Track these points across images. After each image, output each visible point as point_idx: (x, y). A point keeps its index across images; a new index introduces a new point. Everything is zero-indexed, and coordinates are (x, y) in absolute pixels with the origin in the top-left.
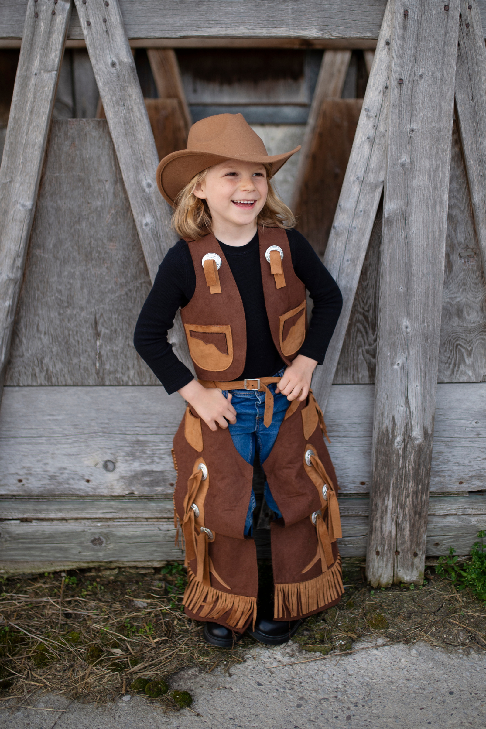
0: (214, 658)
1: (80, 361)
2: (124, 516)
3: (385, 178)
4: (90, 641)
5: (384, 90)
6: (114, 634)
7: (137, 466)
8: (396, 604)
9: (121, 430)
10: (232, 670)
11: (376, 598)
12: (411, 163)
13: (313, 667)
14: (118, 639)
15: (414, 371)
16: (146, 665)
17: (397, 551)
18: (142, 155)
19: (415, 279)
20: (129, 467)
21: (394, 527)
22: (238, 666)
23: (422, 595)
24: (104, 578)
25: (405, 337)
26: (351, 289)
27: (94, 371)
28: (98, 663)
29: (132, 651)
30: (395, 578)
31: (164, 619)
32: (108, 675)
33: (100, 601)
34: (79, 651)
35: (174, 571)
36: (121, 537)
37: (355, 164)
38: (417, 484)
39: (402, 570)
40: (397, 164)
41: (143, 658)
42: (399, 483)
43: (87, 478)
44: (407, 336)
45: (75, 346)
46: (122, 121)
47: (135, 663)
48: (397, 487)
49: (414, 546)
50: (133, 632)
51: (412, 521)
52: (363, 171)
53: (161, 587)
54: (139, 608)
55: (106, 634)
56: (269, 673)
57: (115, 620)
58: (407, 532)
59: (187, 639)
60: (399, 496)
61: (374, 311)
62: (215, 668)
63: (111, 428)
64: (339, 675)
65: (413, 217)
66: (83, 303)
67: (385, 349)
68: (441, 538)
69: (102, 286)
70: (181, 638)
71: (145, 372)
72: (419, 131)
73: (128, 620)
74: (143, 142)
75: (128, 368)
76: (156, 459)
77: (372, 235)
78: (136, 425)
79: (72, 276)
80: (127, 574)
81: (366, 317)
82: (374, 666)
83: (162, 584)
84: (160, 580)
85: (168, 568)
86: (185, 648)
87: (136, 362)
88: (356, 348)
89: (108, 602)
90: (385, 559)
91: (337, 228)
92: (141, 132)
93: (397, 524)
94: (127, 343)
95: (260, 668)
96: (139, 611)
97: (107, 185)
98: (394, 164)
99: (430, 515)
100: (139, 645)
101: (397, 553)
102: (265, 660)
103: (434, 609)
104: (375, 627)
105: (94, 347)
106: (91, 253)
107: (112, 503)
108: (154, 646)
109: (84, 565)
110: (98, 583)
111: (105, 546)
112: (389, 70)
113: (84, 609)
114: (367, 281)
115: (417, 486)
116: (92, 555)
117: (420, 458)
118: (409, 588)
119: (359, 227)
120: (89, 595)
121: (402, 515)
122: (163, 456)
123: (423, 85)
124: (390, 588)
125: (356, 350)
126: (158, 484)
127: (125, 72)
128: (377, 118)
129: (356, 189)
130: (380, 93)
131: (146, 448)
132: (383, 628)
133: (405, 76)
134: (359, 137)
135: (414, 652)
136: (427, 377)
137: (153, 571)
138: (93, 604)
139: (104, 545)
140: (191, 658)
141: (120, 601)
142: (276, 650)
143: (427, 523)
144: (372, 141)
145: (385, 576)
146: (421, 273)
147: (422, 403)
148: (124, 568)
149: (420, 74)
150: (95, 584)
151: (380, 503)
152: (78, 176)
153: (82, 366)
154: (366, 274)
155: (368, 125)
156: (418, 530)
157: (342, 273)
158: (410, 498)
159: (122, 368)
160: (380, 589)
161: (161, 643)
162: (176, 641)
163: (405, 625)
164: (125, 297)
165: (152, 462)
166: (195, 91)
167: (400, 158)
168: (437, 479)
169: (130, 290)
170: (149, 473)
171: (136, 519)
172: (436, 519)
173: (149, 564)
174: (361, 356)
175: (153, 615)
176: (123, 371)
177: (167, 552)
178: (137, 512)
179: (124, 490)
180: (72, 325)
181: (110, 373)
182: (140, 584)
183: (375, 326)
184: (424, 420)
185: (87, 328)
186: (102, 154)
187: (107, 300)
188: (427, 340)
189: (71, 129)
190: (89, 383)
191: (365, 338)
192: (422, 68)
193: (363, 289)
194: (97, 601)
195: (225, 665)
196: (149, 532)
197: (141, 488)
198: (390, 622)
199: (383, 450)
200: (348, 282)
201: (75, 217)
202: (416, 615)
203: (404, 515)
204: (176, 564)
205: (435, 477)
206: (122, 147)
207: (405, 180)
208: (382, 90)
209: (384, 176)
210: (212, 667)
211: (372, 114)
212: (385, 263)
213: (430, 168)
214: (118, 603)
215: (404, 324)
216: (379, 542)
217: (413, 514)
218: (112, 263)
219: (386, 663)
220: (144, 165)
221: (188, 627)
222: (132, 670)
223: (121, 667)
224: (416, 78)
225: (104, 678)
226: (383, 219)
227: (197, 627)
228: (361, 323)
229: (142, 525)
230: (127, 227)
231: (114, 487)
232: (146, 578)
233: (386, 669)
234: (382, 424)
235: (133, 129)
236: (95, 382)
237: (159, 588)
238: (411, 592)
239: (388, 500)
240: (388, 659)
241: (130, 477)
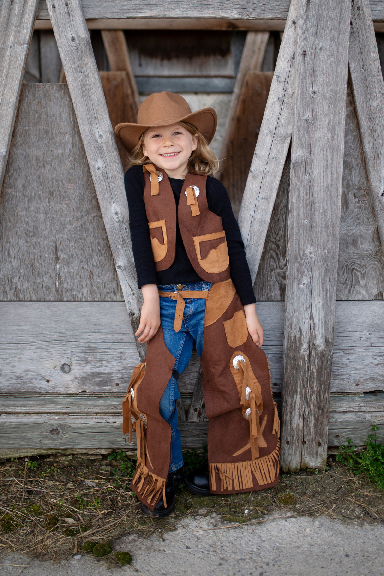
0: (150, 526)
1: (43, 281)
2: (77, 411)
3: (293, 131)
4: (48, 512)
5: (292, 60)
6: (68, 507)
7: (88, 369)
8: (303, 485)
9: (76, 339)
10: (166, 536)
11: (286, 480)
12: (314, 119)
13: (232, 534)
14: (71, 511)
15: (317, 289)
16: (94, 531)
17: (304, 441)
18: (95, 112)
19: (317, 213)
20: (82, 369)
21: (301, 421)
22: (170, 533)
23: (324, 478)
24: (60, 463)
25: (310, 261)
26: (265, 222)
27: (54, 289)
28: (54, 530)
29: (82, 521)
30: (302, 464)
31: (109, 495)
32: (62, 539)
33: (57, 481)
34: (39, 520)
35: (119, 457)
36: (75, 428)
37: (268, 119)
38: (320, 384)
39: (308, 457)
40: (302, 120)
41: (91, 526)
42: (305, 384)
43: (47, 378)
44: (311, 261)
45: (39, 268)
46: (80, 85)
47: (85, 530)
48: (304, 387)
49: (318, 436)
50: (84, 506)
51: (316, 415)
52: (274, 126)
53: (108, 471)
54: (89, 487)
55: (61, 507)
56: (196, 539)
57: (69, 496)
58: (312, 425)
59: (128, 511)
60: (305, 394)
61: (285, 240)
62: (151, 535)
63: (68, 337)
64: (254, 541)
65: (315, 163)
66: (46, 233)
67: (293, 271)
68: (341, 430)
69: (62, 219)
70: (123, 510)
71: (96, 290)
72: (319, 93)
73: (79, 496)
74: (97, 101)
75: (82, 287)
76: (105, 363)
77: (282, 178)
78: (88, 334)
79: (37, 210)
80: (79, 460)
81: (278, 246)
82: (284, 534)
83: (109, 468)
84: (107, 465)
85: (114, 455)
86: (126, 519)
87: (88, 282)
88: (269, 271)
89: (64, 482)
90: (294, 448)
91: (254, 172)
92: (95, 94)
93: (304, 418)
94: (82, 266)
95: (188, 535)
96: (89, 489)
97: (67, 137)
98: (300, 120)
99: (330, 412)
100: (88, 516)
101: (304, 442)
102: (193, 529)
103: (334, 490)
104: (285, 503)
105: (54, 269)
106: (53, 192)
107: (68, 400)
108: (101, 517)
109: (44, 452)
110: (55, 467)
111: (62, 436)
112: (295, 44)
113: (43, 487)
114: (279, 216)
115: (320, 386)
116: (51, 443)
117: (322, 362)
118: (314, 472)
119: (272, 171)
120: (47, 477)
121: (308, 411)
122: (110, 360)
123: (323, 56)
124: (298, 472)
125: (269, 273)
126: (106, 384)
127: (82, 45)
128: (286, 82)
129: (269, 140)
130: (288, 62)
131: (96, 354)
132: (291, 504)
133: (308, 49)
134: (271, 98)
135: (317, 523)
136: (328, 295)
137: (101, 457)
138: (51, 483)
139: (60, 435)
140: (132, 527)
141: (73, 482)
142: (202, 521)
143: (329, 418)
144: (282, 101)
145: (294, 462)
146: (322, 209)
147: (324, 317)
148: (77, 454)
149: (320, 47)
150: (53, 468)
151: (289, 401)
152: (44, 129)
153: (45, 284)
154: (278, 210)
155: (278, 88)
156: (322, 423)
157: (258, 209)
158: (314, 396)
159: (78, 287)
160: (290, 473)
161: (107, 514)
162: (119, 513)
163: (309, 502)
164: (81, 228)
165: (101, 365)
166: (140, 65)
167: (304, 115)
168: (337, 382)
169: (84, 223)
170: (99, 374)
171: (87, 413)
172: (336, 415)
173: (98, 451)
174: (274, 278)
175: (100, 492)
176: (78, 290)
177: (113, 441)
178: (88, 407)
179: (78, 389)
180: (36, 251)
181: (67, 291)
182: (90, 467)
183: (285, 253)
184: (325, 330)
185: (49, 254)
186: (63, 111)
187: (66, 231)
188: (327, 264)
189: (39, 91)
190: (50, 299)
191: (277, 263)
192: (322, 42)
193: (275, 223)
194: (54, 481)
195: (160, 532)
196: (98, 423)
197: (92, 387)
198: (297, 499)
199: (292, 355)
200: (263, 216)
201: (41, 163)
202: (319, 494)
203: (310, 411)
204: (120, 451)
205: (336, 380)
206: (79, 106)
207: (308, 132)
208: (290, 60)
209: (291, 130)
210: (149, 534)
211: (282, 79)
212: (293, 200)
213: (329, 123)
214: (71, 483)
215: (309, 250)
216: (289, 434)
217: (317, 410)
218: (70, 200)
219: (293, 532)
220: (97, 120)
221: (129, 502)
222: (83, 535)
223: (73, 533)
224: (317, 50)
225: (59, 541)
226: (291, 165)
227: (137, 502)
228: (274, 251)
229: (92, 418)
230: (83, 171)
231: (69, 386)
232: (95, 464)
233: (293, 537)
234: (291, 334)
235: (89, 91)
236: (55, 298)
237: (105, 471)
238: (315, 476)
239: (296, 398)
240: (295, 528)
241: (82, 378)
